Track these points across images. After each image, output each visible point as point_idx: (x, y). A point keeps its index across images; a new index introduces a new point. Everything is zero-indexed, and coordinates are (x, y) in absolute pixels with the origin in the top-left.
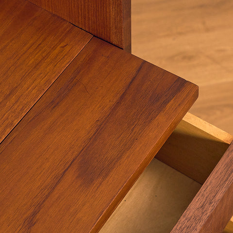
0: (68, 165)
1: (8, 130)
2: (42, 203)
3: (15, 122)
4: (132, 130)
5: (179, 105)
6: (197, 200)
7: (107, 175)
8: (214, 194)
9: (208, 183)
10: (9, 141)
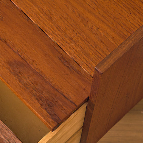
0: (23, 57)
1: (50, 36)
2: (6, 44)
3: (55, 40)
4: (34, 90)
5: (43, 116)
6: (2, 124)
7: (12, 73)
8: (3, 133)
9: (10, 132)
10: (45, 36)
